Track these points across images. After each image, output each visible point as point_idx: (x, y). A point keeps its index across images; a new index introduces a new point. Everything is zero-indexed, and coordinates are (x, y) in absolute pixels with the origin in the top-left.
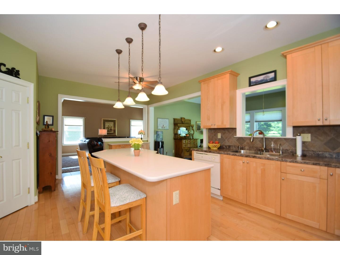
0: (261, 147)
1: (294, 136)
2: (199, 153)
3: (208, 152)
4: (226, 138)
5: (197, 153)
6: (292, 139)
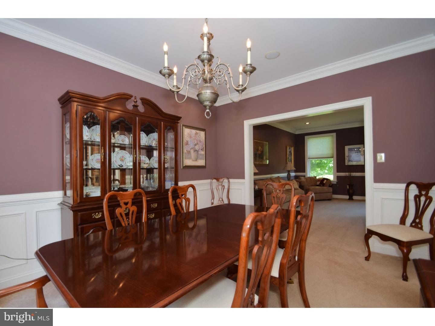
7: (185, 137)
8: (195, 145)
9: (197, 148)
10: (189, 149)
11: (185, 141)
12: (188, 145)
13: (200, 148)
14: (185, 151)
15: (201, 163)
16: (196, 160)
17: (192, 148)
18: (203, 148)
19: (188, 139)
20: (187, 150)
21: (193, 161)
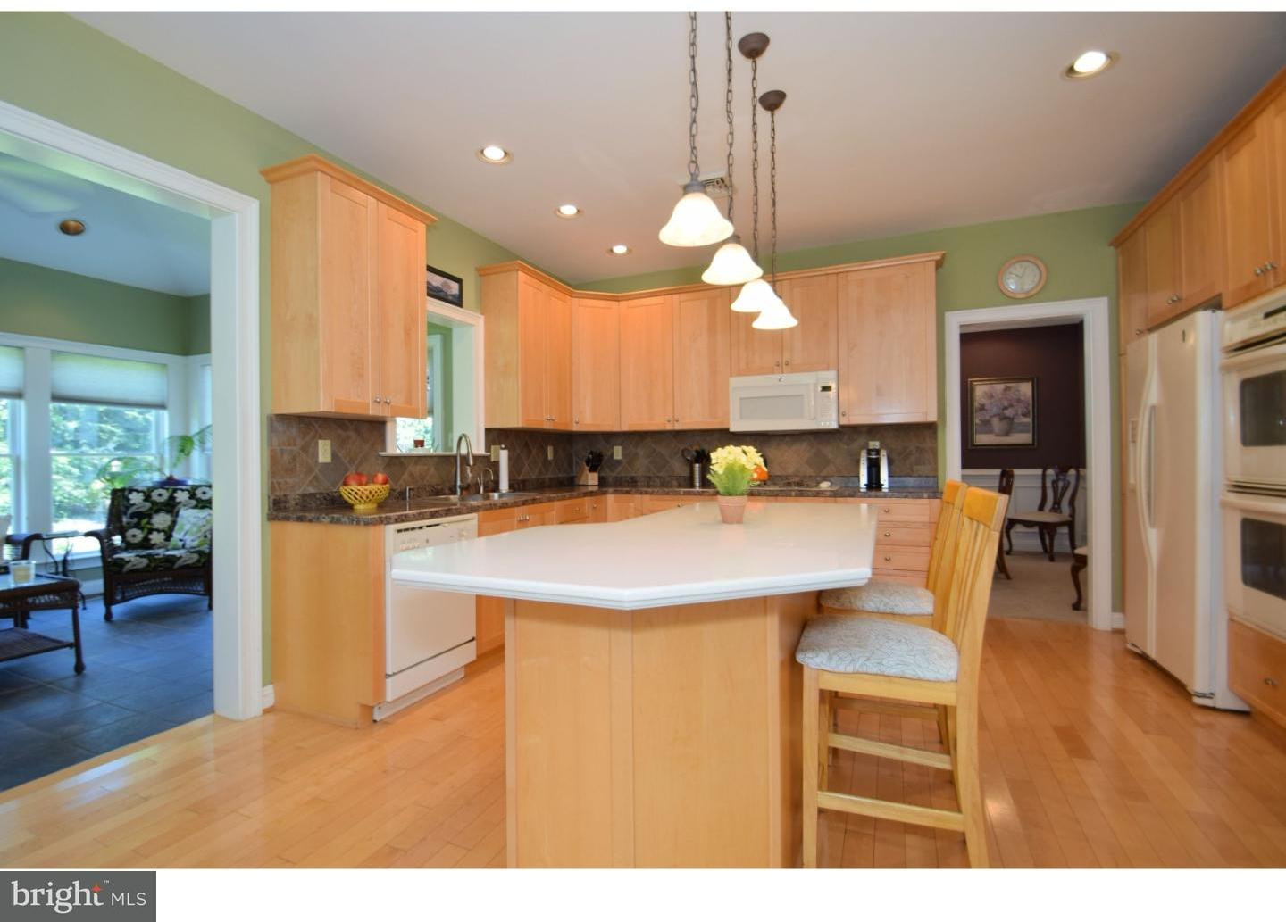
0: (438, 485)
1: (488, 449)
2: (407, 530)
3: (442, 516)
4: (351, 461)
5: (399, 531)
6: (484, 457)
7: (977, 398)
8: (1006, 408)
9: (1009, 413)
10: (987, 418)
11: (976, 405)
12: (984, 412)
13: (1020, 413)
14: (977, 421)
15: (1024, 438)
16: (1007, 434)
17: (995, 415)
18: (1029, 412)
19: (984, 401)
20: (980, 420)
21: (997, 435)
